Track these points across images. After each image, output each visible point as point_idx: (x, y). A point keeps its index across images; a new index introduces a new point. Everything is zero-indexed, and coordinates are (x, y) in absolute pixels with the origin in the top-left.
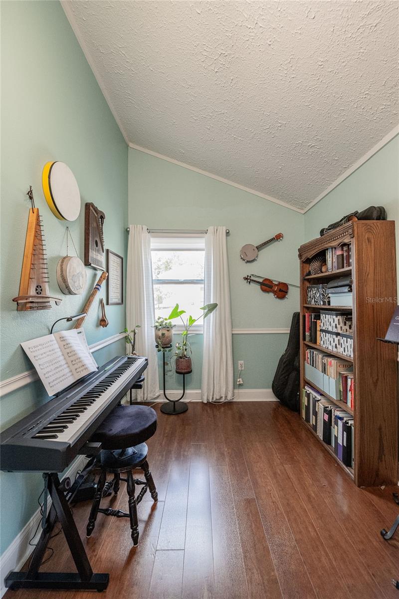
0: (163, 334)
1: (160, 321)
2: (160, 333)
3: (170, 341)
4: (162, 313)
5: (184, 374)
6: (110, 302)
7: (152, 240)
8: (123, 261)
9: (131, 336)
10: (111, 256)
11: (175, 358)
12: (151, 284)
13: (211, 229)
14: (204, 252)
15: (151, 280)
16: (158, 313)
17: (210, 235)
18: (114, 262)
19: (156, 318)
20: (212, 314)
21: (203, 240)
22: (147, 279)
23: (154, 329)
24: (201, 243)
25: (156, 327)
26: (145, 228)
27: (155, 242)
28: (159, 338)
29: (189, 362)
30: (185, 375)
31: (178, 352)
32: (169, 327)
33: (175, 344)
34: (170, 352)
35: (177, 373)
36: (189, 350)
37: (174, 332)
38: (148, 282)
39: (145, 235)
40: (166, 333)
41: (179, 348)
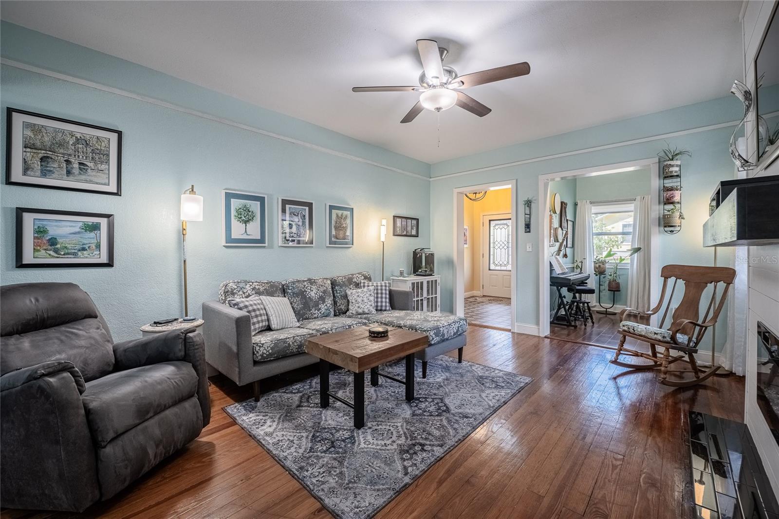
0: (599, 266)
1: (597, 258)
2: (597, 265)
3: (605, 271)
6: (568, 246)
7: (593, 208)
8: (574, 223)
9: (580, 265)
10: (569, 222)
11: (608, 281)
12: (591, 236)
13: (638, 198)
14: (633, 213)
15: (591, 233)
17: (638, 202)
18: (570, 223)
19: (595, 257)
20: (636, 254)
21: (633, 205)
22: (589, 233)
23: (593, 263)
24: (631, 207)
25: (595, 262)
26: (588, 201)
27: (595, 209)
28: (597, 268)
29: (618, 285)
31: (610, 277)
32: (604, 262)
33: (608, 272)
34: (604, 277)
35: (609, 290)
36: (618, 277)
37: (607, 266)
38: (589, 235)
39: (588, 205)
40: (602, 266)
41: (611, 275)
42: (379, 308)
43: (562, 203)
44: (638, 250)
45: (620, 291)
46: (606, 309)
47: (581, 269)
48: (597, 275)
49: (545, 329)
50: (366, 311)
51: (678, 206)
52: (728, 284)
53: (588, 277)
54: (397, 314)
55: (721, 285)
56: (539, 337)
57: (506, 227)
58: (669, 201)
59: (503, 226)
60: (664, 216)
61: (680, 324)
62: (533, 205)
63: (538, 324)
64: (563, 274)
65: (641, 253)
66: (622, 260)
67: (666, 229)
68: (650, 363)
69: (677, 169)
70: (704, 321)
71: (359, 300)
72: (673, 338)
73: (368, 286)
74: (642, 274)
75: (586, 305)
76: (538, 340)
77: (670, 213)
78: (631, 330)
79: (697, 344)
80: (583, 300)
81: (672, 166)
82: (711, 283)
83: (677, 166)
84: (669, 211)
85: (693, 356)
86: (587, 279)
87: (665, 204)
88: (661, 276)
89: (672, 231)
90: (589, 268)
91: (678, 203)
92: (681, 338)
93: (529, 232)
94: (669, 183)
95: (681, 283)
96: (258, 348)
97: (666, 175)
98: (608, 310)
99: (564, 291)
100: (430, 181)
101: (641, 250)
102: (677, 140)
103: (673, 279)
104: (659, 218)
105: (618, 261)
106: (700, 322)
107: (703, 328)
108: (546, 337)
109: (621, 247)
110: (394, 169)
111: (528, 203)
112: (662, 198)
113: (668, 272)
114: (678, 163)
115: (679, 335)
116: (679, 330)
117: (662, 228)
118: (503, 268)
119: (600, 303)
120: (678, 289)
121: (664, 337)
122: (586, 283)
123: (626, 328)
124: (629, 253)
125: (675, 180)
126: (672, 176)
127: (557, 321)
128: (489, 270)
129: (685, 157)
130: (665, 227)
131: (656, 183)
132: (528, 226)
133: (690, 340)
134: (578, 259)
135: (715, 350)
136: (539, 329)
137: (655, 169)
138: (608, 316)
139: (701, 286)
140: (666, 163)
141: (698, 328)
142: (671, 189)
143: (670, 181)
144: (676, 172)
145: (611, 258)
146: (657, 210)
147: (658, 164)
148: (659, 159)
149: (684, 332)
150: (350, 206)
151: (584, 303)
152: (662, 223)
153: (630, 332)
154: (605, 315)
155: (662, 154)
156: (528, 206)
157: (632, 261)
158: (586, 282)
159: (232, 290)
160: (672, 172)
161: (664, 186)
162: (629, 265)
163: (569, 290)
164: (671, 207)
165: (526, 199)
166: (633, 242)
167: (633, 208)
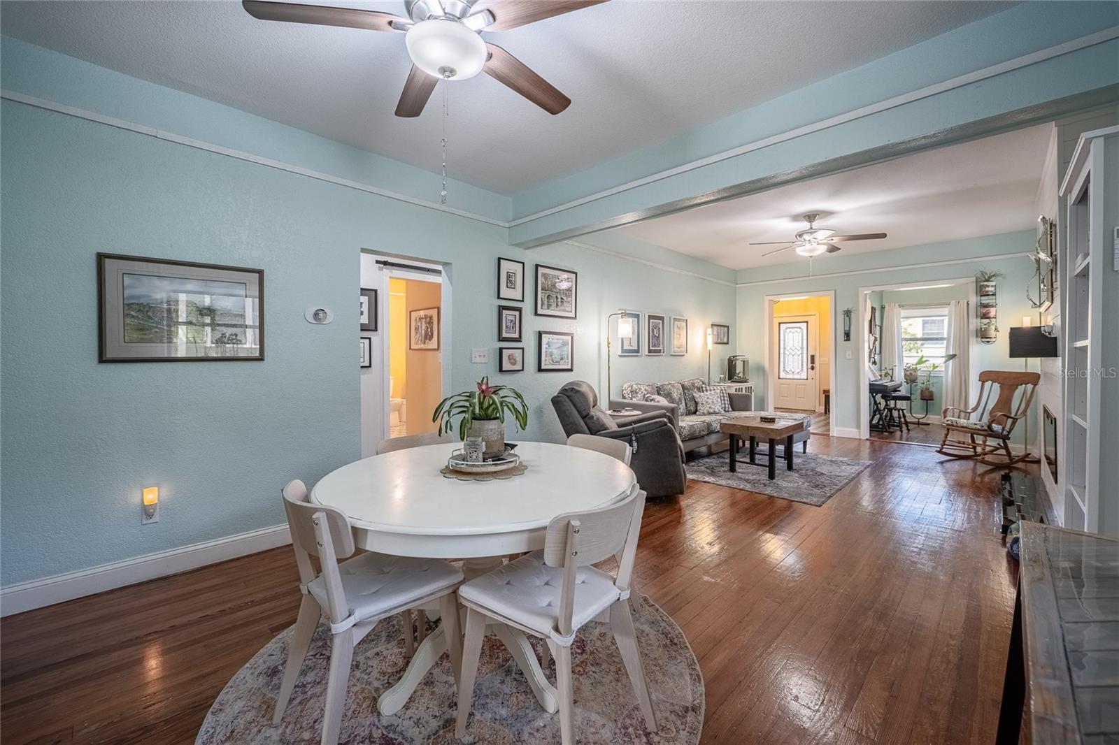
0: (911, 374)
1: (908, 365)
2: (908, 373)
3: (916, 379)
4: (910, 360)
5: (927, 400)
7: (902, 311)
8: (881, 328)
9: (890, 372)
11: (919, 391)
12: (901, 341)
13: (953, 302)
14: (947, 319)
15: (901, 339)
16: (906, 360)
17: (952, 306)
18: (878, 328)
19: (905, 364)
20: (951, 361)
21: (947, 309)
22: (898, 338)
23: (903, 371)
24: (945, 311)
25: (905, 369)
26: (897, 305)
27: (904, 313)
28: (908, 376)
29: (931, 393)
30: (929, 401)
31: (922, 386)
32: (915, 370)
33: (920, 380)
34: (916, 386)
35: (921, 399)
36: (931, 386)
37: (919, 373)
38: (898, 340)
39: (897, 309)
40: (914, 373)
41: (923, 383)
42: (727, 409)
43: (872, 308)
44: (954, 356)
45: (933, 400)
46: (919, 419)
47: (892, 377)
48: (908, 383)
49: (865, 433)
50: (717, 411)
51: (993, 320)
52: (1035, 385)
53: (900, 385)
54: (736, 414)
55: (1030, 386)
56: (860, 439)
57: (799, 330)
58: (985, 316)
59: (796, 329)
60: (981, 328)
61: (995, 416)
62: (853, 315)
63: (858, 427)
64: (875, 381)
65: (956, 360)
66: (935, 367)
67: (983, 340)
68: (971, 452)
69: (993, 289)
70: (1016, 415)
71: (710, 401)
72: (990, 427)
73: (711, 390)
74: (958, 379)
75: (901, 412)
76: (858, 443)
77: (987, 326)
78: (955, 424)
79: (1009, 433)
80: (898, 407)
81: (988, 286)
82: (1021, 385)
83: (992, 286)
84: (985, 325)
85: (1006, 443)
86: (898, 388)
87: (982, 318)
88: (980, 380)
89: (988, 342)
90: (899, 377)
91: (994, 318)
92: (996, 427)
93: (849, 340)
94: (985, 300)
95: (997, 386)
96: (682, 430)
97: (981, 292)
98: (920, 420)
99: (879, 397)
100: (736, 287)
101: (958, 357)
102: (991, 264)
103: (990, 383)
104: (977, 330)
105: (931, 369)
106: (1013, 415)
107: (1015, 420)
108: (867, 439)
109: (921, 351)
110: (712, 279)
111: (848, 313)
112: (979, 313)
113: (985, 377)
114: (993, 284)
115: (994, 425)
116: (994, 420)
117: (979, 339)
118: (796, 377)
119: (911, 413)
120: (994, 392)
121: (982, 426)
122: (899, 391)
123: (949, 422)
124: (944, 359)
125: (990, 297)
126: (988, 295)
127: (873, 428)
128: (779, 378)
129: (999, 278)
130: (982, 338)
131: (974, 299)
132: (847, 335)
133: (1003, 429)
134: (886, 364)
135: (1028, 442)
136: (860, 432)
137: (972, 287)
138: (920, 426)
139: (1013, 388)
140: (982, 284)
141: (1010, 421)
142: (987, 306)
143: (986, 298)
144: (991, 291)
145: (922, 365)
146: (975, 323)
147: (975, 284)
148: (977, 280)
149: (999, 423)
150: (683, 316)
151: (899, 410)
152: (979, 334)
153: (953, 426)
154: (917, 426)
155: (979, 275)
156: (847, 316)
157: (947, 367)
158: (899, 389)
159: (636, 390)
160: (988, 291)
161: (981, 303)
162: (944, 373)
163: (883, 397)
164: (988, 321)
165: (846, 309)
166: (947, 348)
167: (947, 313)
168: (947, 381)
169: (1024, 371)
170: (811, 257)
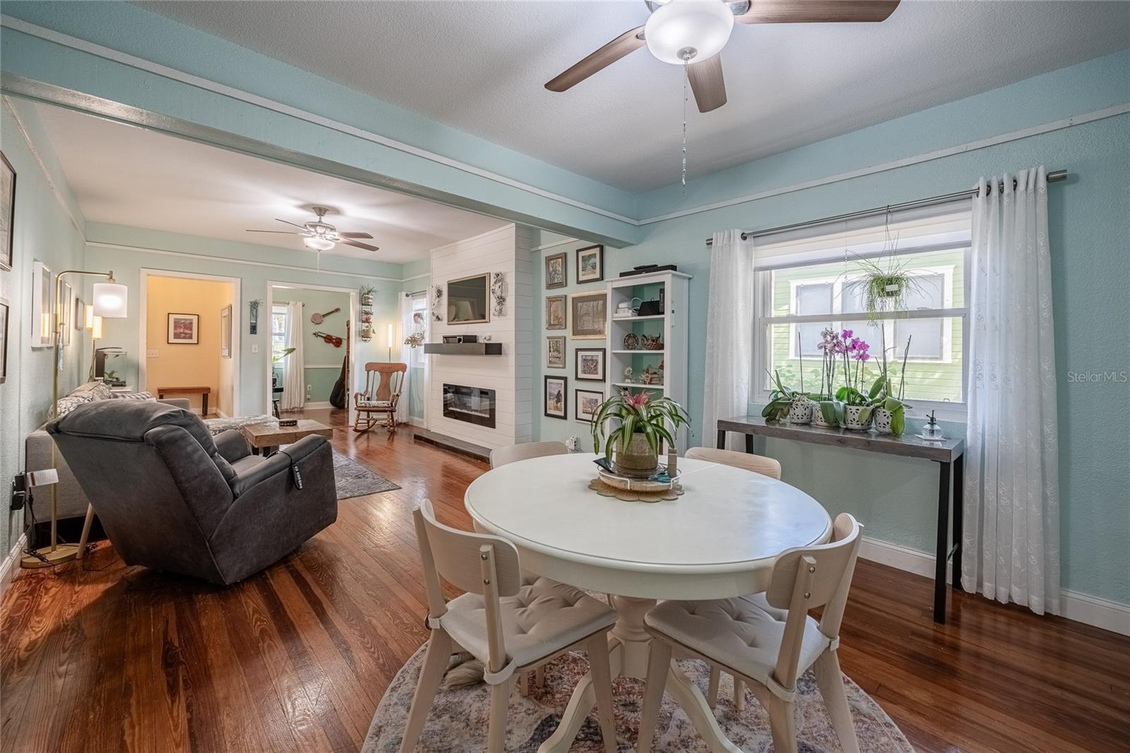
20: (290, 354)
62: (260, 308)
93: (254, 333)
94: (366, 308)
95: (378, 373)
102: (371, 281)
103: (372, 372)
113: (369, 367)
132: (253, 329)
142: (367, 313)
157: (286, 360)
165: (253, 300)
166: (286, 343)
167: (285, 311)
168: (286, 371)
169: (388, 362)
170: (319, 250)
